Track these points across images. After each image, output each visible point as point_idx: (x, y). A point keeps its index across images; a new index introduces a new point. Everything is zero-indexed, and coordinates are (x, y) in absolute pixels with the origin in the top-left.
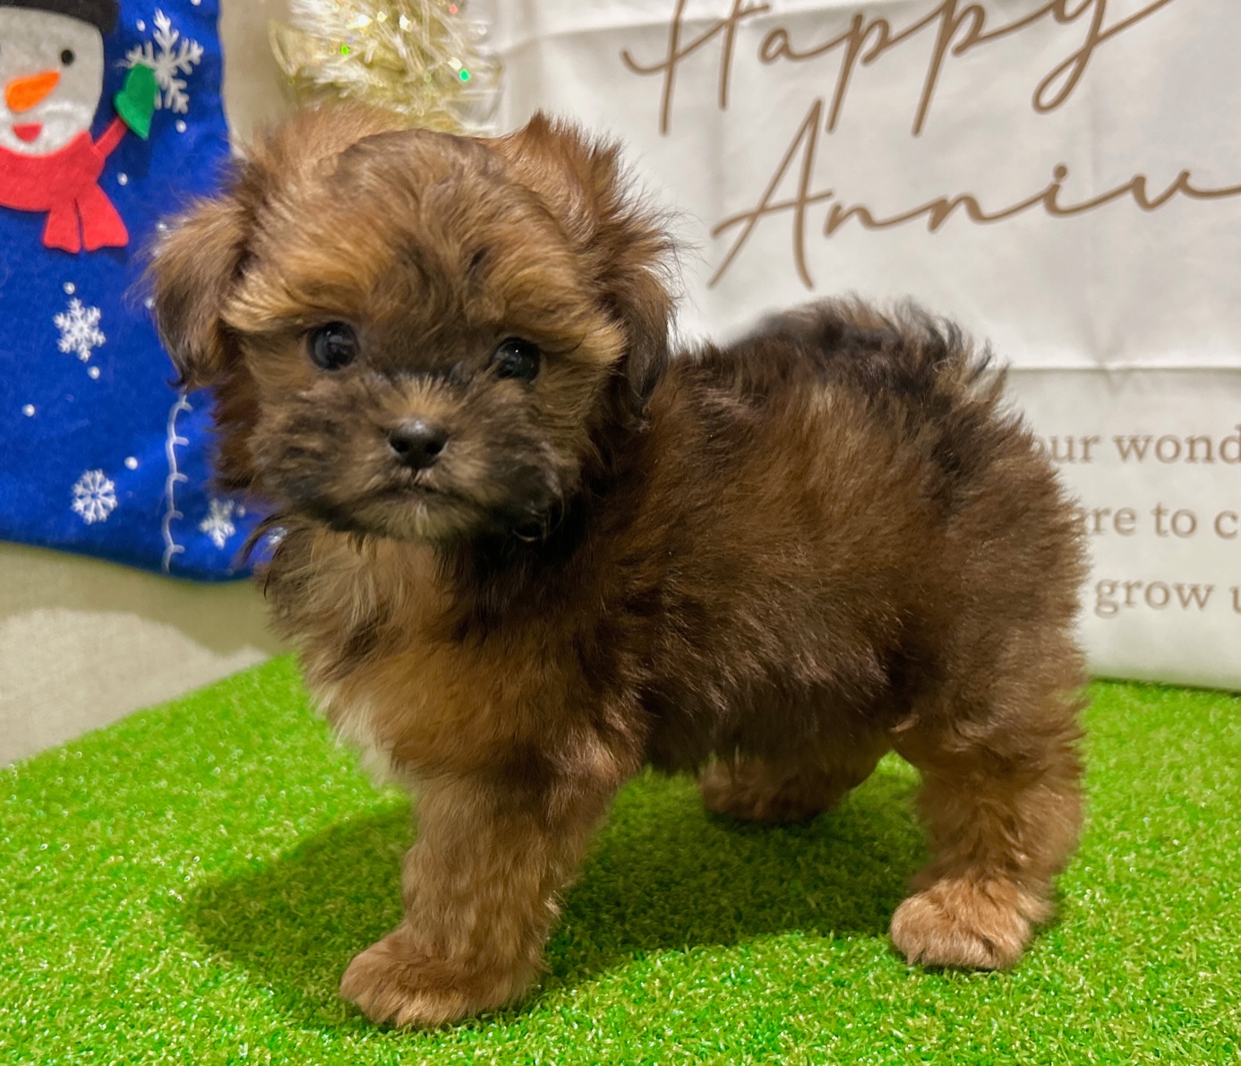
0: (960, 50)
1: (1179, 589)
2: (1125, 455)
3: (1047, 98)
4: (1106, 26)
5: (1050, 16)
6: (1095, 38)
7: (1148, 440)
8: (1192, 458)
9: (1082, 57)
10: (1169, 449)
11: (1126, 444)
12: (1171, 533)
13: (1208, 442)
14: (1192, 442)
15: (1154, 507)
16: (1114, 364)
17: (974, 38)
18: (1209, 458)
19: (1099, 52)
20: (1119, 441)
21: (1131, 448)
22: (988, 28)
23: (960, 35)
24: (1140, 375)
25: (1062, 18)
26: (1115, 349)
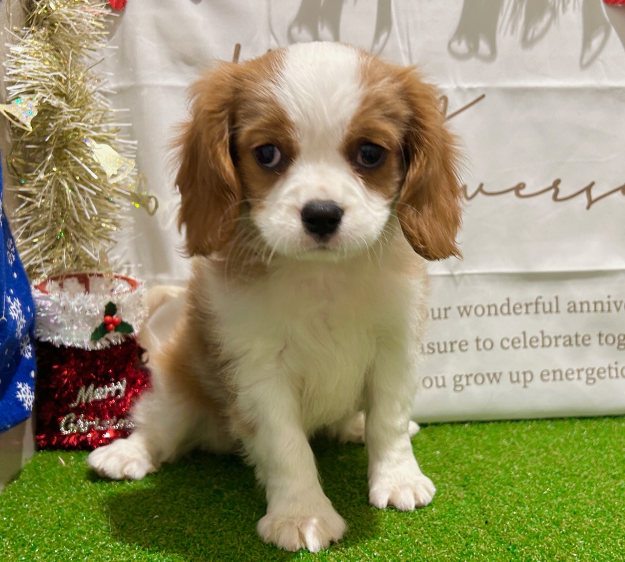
1: (488, 375)
2: (462, 315)
4: (449, 113)
7: (471, 307)
8: (489, 314)
10: (480, 311)
11: (462, 309)
12: (483, 350)
13: (495, 306)
14: (489, 307)
15: (475, 338)
16: (456, 273)
18: (496, 314)
20: (459, 308)
21: (464, 311)
24: (466, 277)
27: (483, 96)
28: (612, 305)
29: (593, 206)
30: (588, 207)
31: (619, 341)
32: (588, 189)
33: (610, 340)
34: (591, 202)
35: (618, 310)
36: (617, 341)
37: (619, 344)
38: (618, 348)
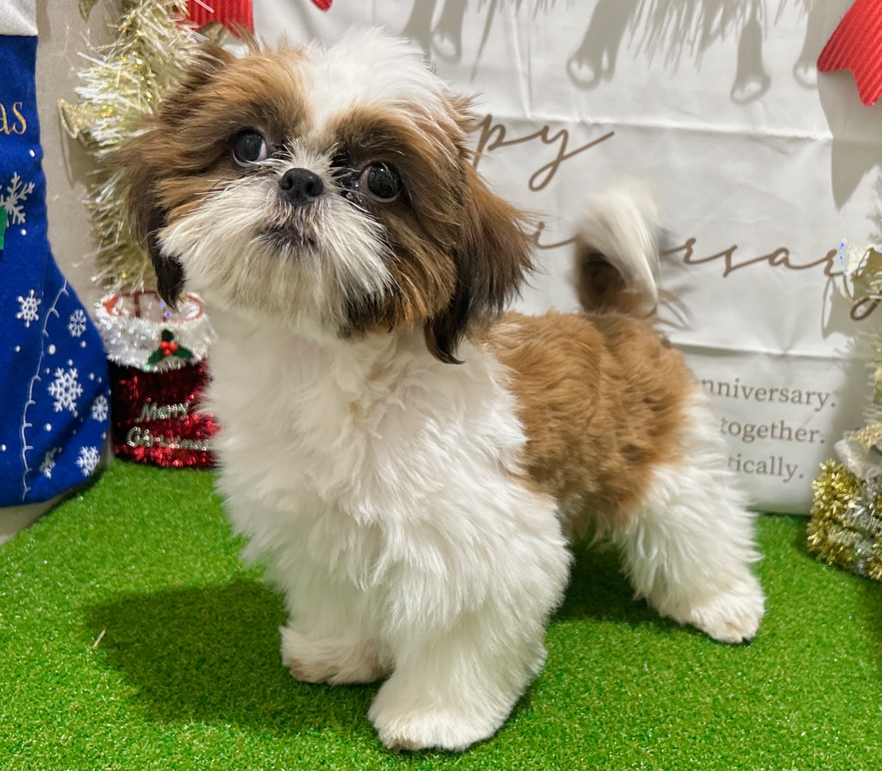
0: (491, 148)
3: (537, 183)
4: (567, 152)
5: (539, 138)
6: (561, 157)
9: (555, 165)
17: (499, 143)
19: (563, 164)
22: (505, 140)
23: (492, 140)
25: (545, 140)
27: (611, 134)
28: (740, 391)
29: (731, 274)
30: (726, 275)
31: (745, 432)
32: (728, 254)
33: (735, 429)
34: (729, 269)
35: (747, 397)
36: (742, 432)
37: (745, 435)
38: (744, 439)
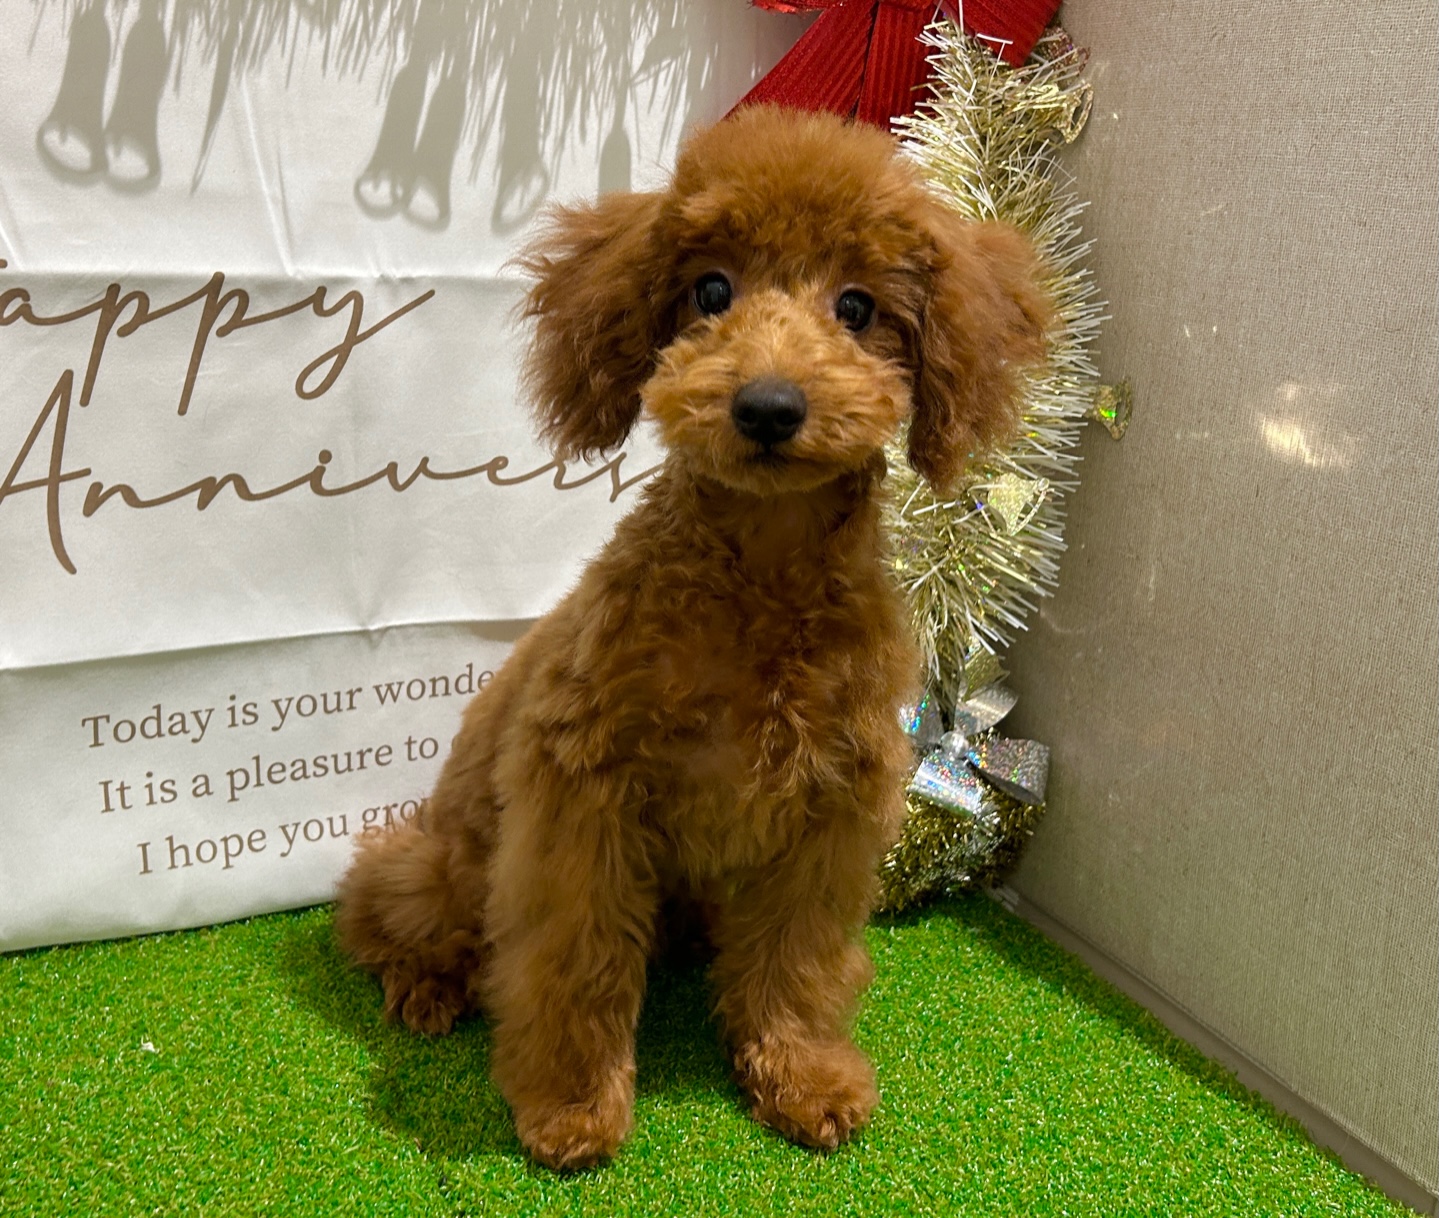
0: (223, 332)
2: (382, 701)
3: (309, 386)
5: (310, 309)
6: (354, 337)
8: (434, 694)
9: (342, 353)
10: (416, 690)
11: (383, 690)
12: (417, 757)
13: (446, 680)
14: (434, 681)
15: (406, 739)
16: (372, 628)
17: (237, 322)
18: (447, 693)
19: (358, 351)
20: (377, 688)
21: (387, 693)
22: (249, 315)
23: (224, 318)
24: (394, 631)
25: (321, 312)
26: (373, 615)
27: (431, 293)
29: (621, 496)
30: (613, 499)
34: (618, 488)
